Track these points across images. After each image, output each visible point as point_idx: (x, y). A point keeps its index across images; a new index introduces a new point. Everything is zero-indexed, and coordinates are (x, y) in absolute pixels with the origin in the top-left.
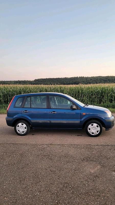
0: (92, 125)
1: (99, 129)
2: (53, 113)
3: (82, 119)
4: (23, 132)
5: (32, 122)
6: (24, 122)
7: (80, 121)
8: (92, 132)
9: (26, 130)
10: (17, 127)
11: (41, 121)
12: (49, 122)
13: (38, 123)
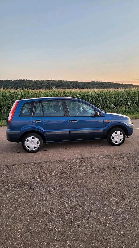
0: (116, 133)
1: (122, 137)
2: (73, 121)
3: (106, 127)
4: (35, 148)
5: (47, 134)
6: (36, 135)
7: (104, 130)
8: (115, 140)
9: (39, 145)
10: (26, 143)
11: (58, 132)
12: (69, 133)
13: (55, 134)
